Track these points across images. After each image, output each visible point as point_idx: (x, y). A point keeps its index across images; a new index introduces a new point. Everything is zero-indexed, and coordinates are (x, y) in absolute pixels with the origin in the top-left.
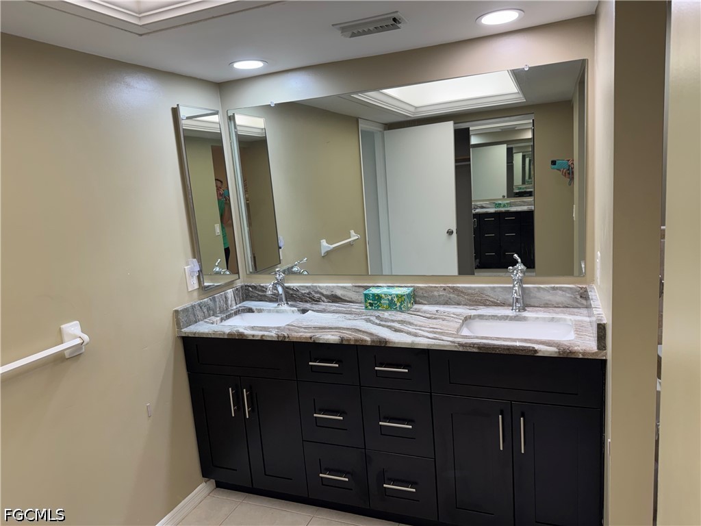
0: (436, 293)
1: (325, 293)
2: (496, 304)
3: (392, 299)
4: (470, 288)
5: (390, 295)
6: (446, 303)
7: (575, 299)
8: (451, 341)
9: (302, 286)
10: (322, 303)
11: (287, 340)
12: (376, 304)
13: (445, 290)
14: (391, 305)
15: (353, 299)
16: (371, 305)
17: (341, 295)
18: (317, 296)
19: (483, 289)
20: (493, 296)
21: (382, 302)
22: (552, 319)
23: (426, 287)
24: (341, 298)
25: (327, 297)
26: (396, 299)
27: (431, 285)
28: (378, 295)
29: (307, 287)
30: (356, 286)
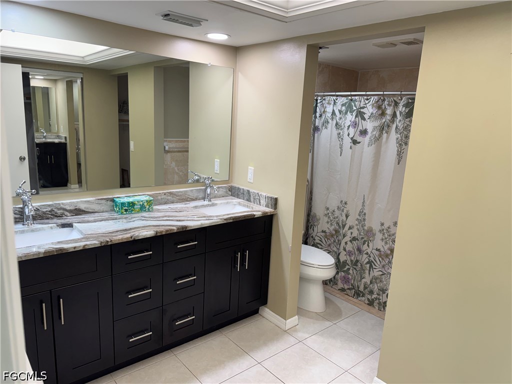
0: (159, 198)
1: (68, 208)
2: (193, 200)
3: (143, 204)
4: (180, 192)
5: (142, 201)
6: (166, 203)
7: (227, 192)
8: (220, 219)
9: (43, 205)
10: (66, 217)
11: (110, 243)
12: (130, 209)
13: (165, 194)
14: (142, 208)
15: (96, 210)
16: (126, 210)
17: (85, 208)
18: (59, 212)
19: (186, 191)
20: (192, 195)
21: (135, 207)
22: (227, 203)
23: (153, 194)
24: (84, 211)
25: (70, 211)
26: (146, 204)
27: (157, 192)
28: (132, 203)
29: (49, 206)
30: (99, 199)
